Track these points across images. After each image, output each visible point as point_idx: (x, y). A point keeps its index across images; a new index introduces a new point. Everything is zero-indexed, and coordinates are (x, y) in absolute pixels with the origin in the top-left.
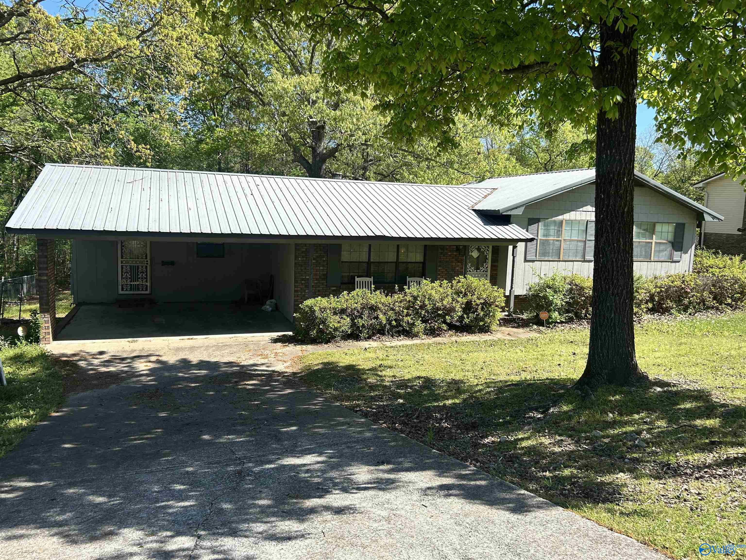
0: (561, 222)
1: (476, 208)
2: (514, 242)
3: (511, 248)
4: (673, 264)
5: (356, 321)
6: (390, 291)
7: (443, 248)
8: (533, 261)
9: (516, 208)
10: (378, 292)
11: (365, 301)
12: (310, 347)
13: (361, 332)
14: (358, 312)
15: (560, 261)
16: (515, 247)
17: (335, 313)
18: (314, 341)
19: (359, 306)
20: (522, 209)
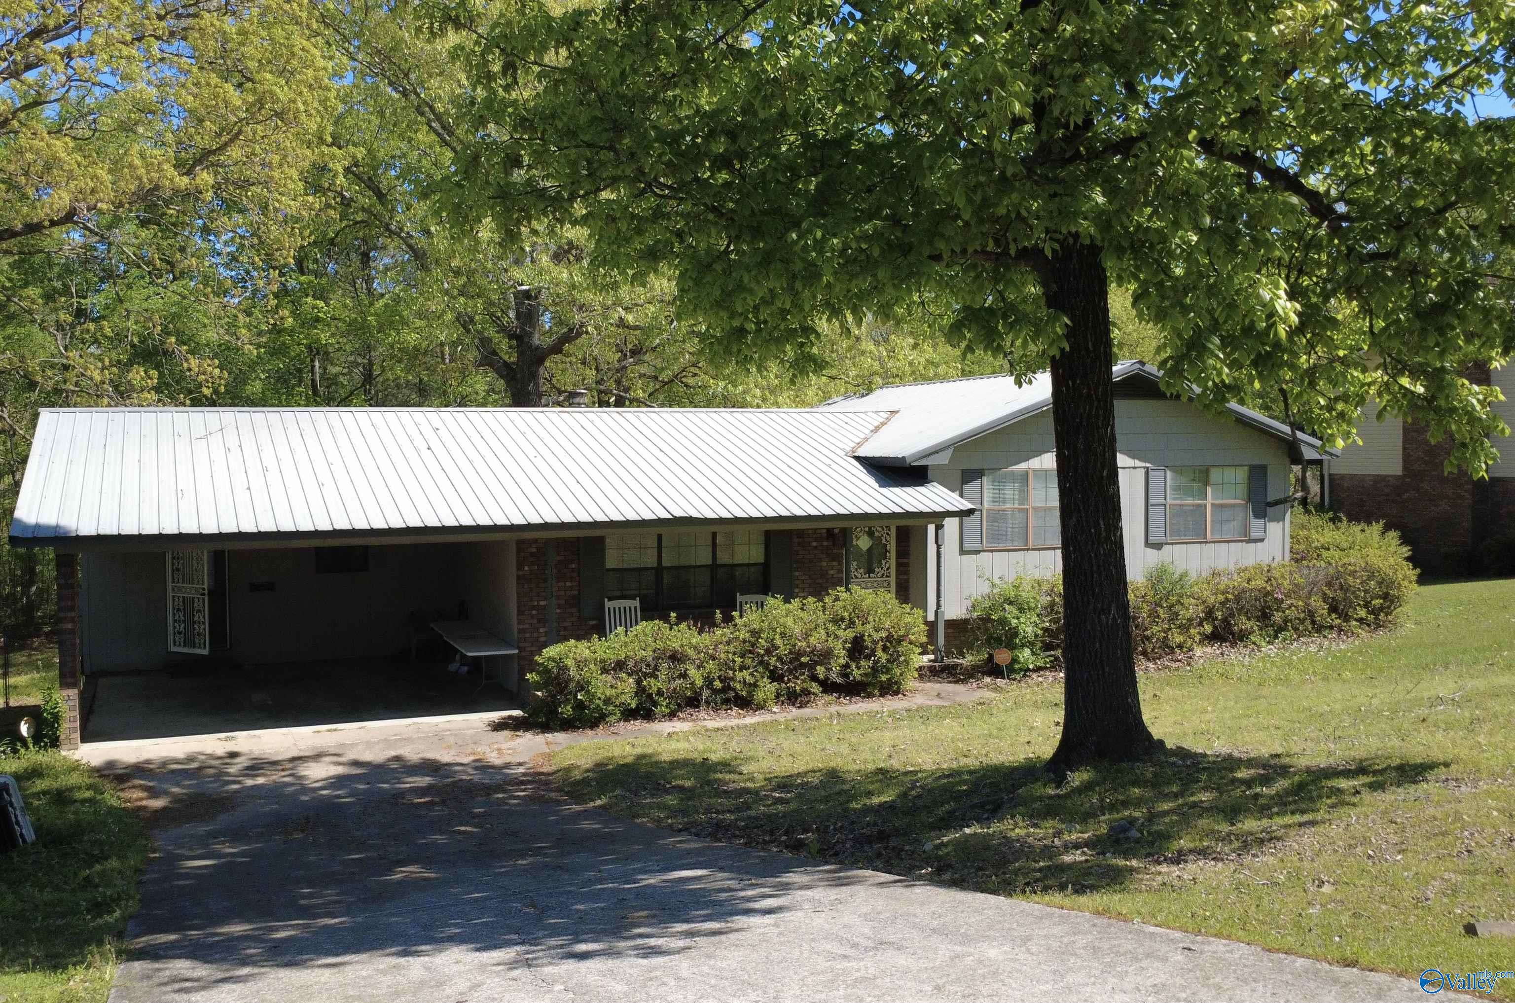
0: (1027, 473)
1: (861, 453)
2: (938, 517)
3: (931, 528)
4: (1252, 546)
5: (645, 683)
6: (705, 623)
7: (800, 533)
8: (977, 552)
9: (937, 452)
10: (683, 626)
11: (660, 645)
12: (560, 738)
13: (655, 704)
14: (648, 665)
15: (1028, 550)
16: (939, 527)
17: (605, 671)
18: (567, 725)
19: (648, 654)
20: (950, 452)
